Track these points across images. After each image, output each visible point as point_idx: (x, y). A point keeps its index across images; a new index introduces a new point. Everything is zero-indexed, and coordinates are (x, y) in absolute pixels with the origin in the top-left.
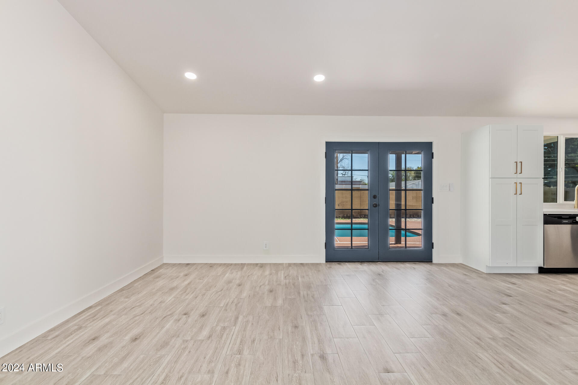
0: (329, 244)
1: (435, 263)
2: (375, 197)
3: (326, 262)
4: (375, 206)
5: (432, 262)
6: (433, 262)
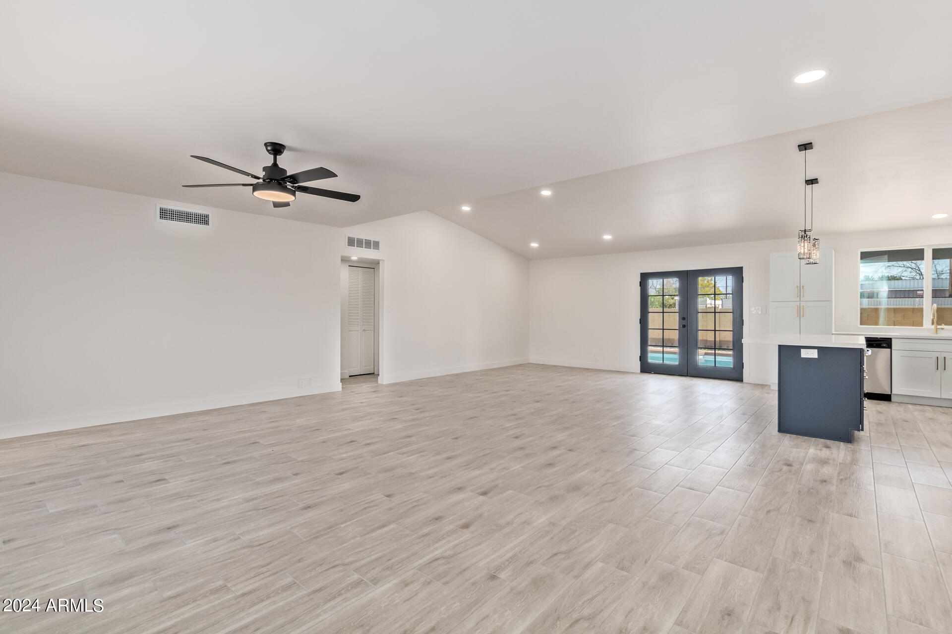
0: (643, 358)
2: (684, 319)
3: (641, 372)
4: (684, 326)
5: (742, 381)
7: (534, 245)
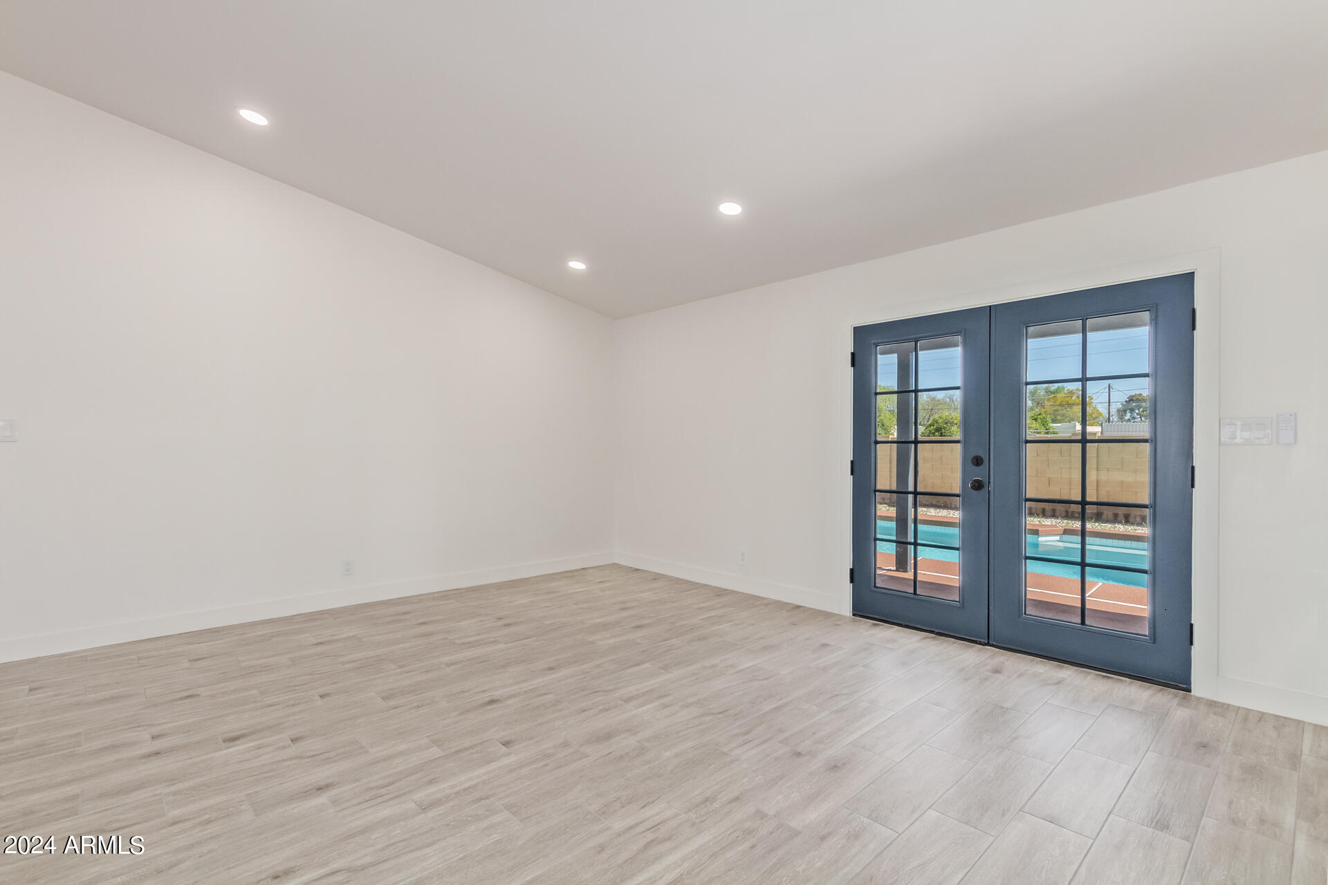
0: (860, 574)
1: (1198, 695)
2: (978, 461)
3: (854, 615)
4: (978, 486)
5: (1189, 690)
6: (1192, 693)
7: (577, 265)
